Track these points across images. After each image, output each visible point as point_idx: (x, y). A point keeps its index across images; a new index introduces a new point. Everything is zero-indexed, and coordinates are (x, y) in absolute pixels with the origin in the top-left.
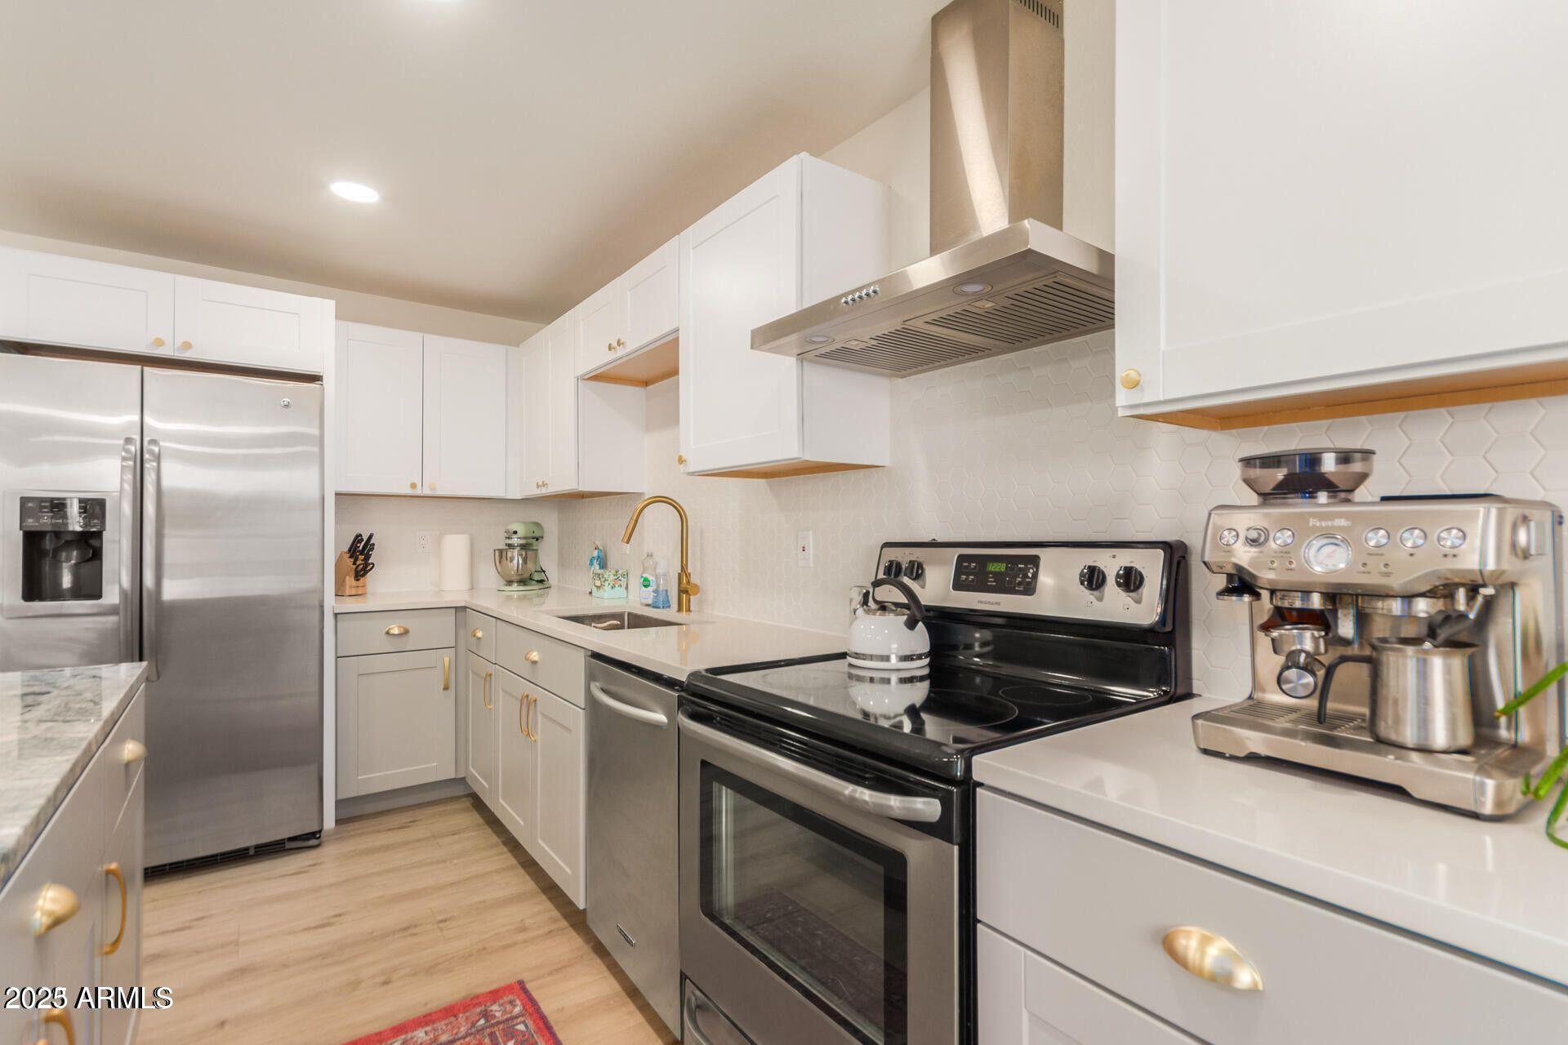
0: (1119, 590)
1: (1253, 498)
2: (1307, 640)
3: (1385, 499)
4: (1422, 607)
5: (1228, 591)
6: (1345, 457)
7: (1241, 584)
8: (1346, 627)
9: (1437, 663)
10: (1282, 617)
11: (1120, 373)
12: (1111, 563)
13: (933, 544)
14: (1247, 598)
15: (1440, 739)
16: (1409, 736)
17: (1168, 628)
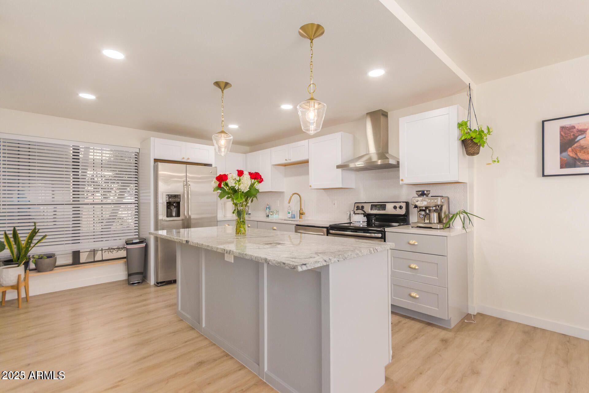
0: (399, 209)
1: (417, 196)
2: (423, 213)
3: (431, 196)
4: (434, 208)
5: (414, 208)
6: (427, 191)
7: (416, 207)
8: (428, 212)
9: (435, 214)
10: (421, 210)
11: (401, 178)
12: (398, 205)
13: (365, 203)
14: (416, 208)
15: (435, 222)
16: (433, 222)
17: (406, 214)
